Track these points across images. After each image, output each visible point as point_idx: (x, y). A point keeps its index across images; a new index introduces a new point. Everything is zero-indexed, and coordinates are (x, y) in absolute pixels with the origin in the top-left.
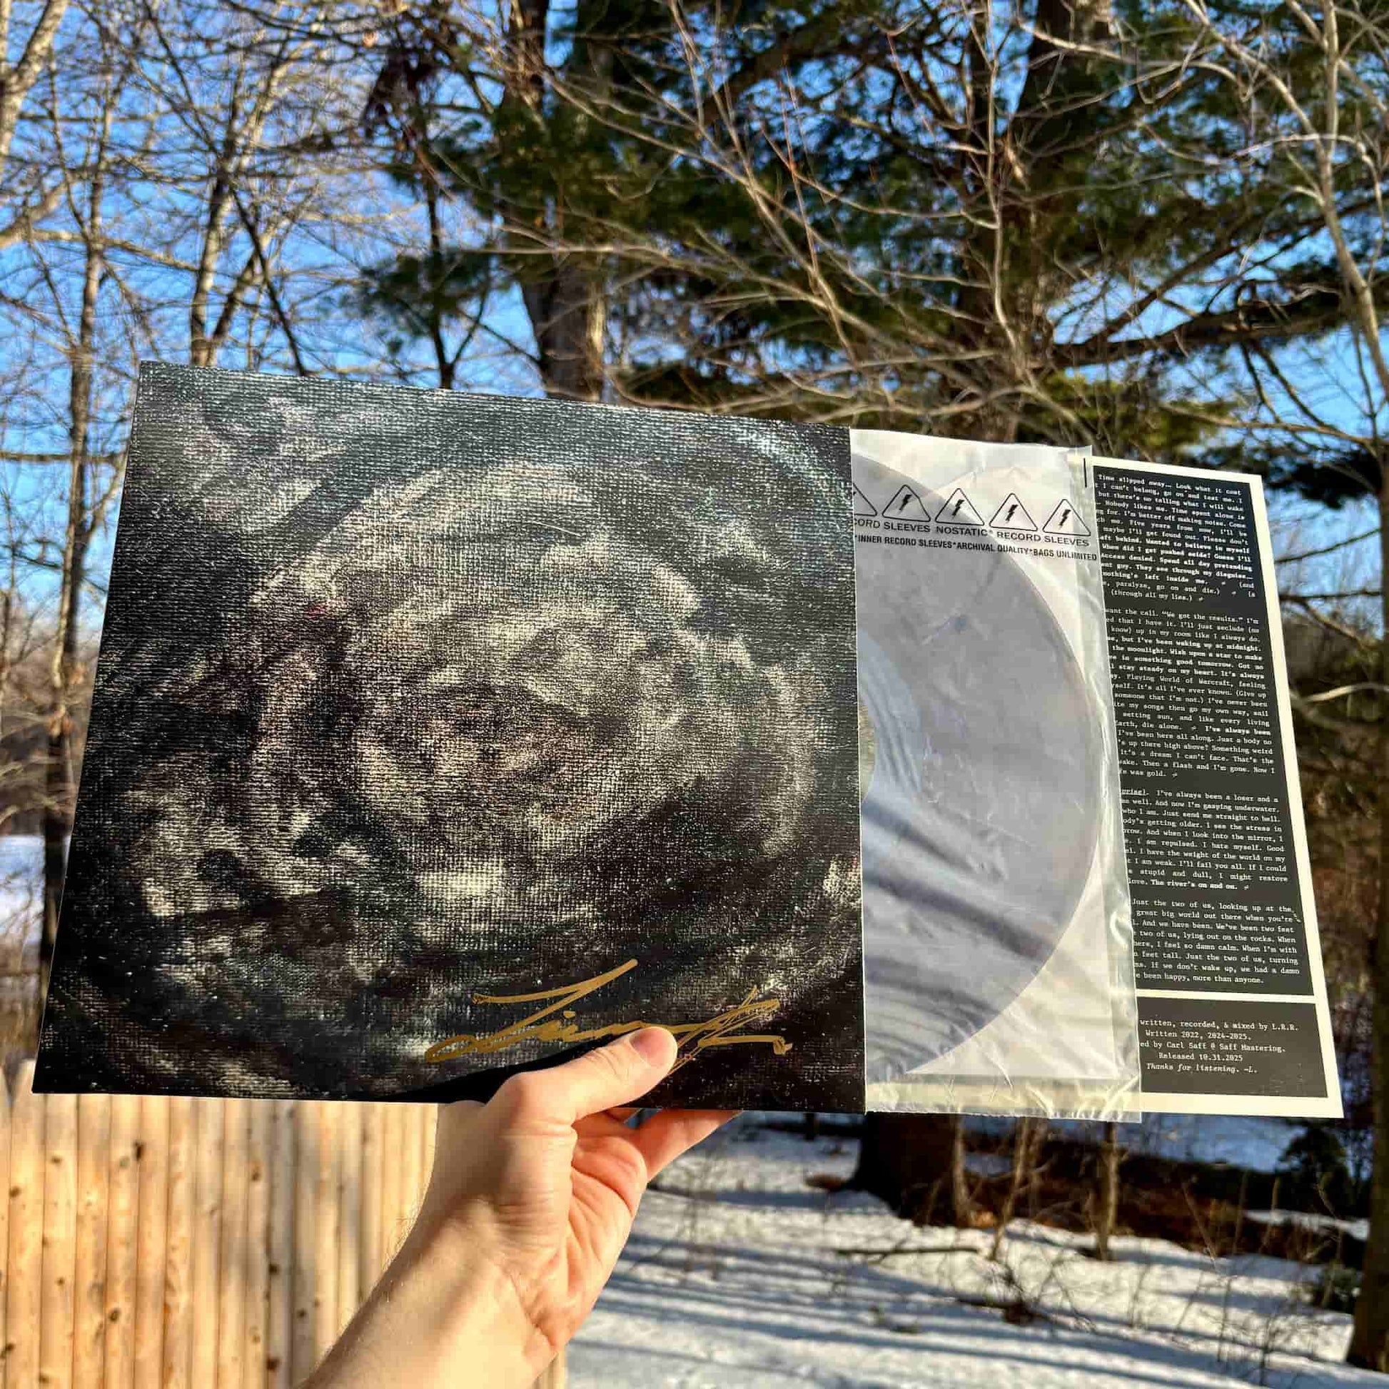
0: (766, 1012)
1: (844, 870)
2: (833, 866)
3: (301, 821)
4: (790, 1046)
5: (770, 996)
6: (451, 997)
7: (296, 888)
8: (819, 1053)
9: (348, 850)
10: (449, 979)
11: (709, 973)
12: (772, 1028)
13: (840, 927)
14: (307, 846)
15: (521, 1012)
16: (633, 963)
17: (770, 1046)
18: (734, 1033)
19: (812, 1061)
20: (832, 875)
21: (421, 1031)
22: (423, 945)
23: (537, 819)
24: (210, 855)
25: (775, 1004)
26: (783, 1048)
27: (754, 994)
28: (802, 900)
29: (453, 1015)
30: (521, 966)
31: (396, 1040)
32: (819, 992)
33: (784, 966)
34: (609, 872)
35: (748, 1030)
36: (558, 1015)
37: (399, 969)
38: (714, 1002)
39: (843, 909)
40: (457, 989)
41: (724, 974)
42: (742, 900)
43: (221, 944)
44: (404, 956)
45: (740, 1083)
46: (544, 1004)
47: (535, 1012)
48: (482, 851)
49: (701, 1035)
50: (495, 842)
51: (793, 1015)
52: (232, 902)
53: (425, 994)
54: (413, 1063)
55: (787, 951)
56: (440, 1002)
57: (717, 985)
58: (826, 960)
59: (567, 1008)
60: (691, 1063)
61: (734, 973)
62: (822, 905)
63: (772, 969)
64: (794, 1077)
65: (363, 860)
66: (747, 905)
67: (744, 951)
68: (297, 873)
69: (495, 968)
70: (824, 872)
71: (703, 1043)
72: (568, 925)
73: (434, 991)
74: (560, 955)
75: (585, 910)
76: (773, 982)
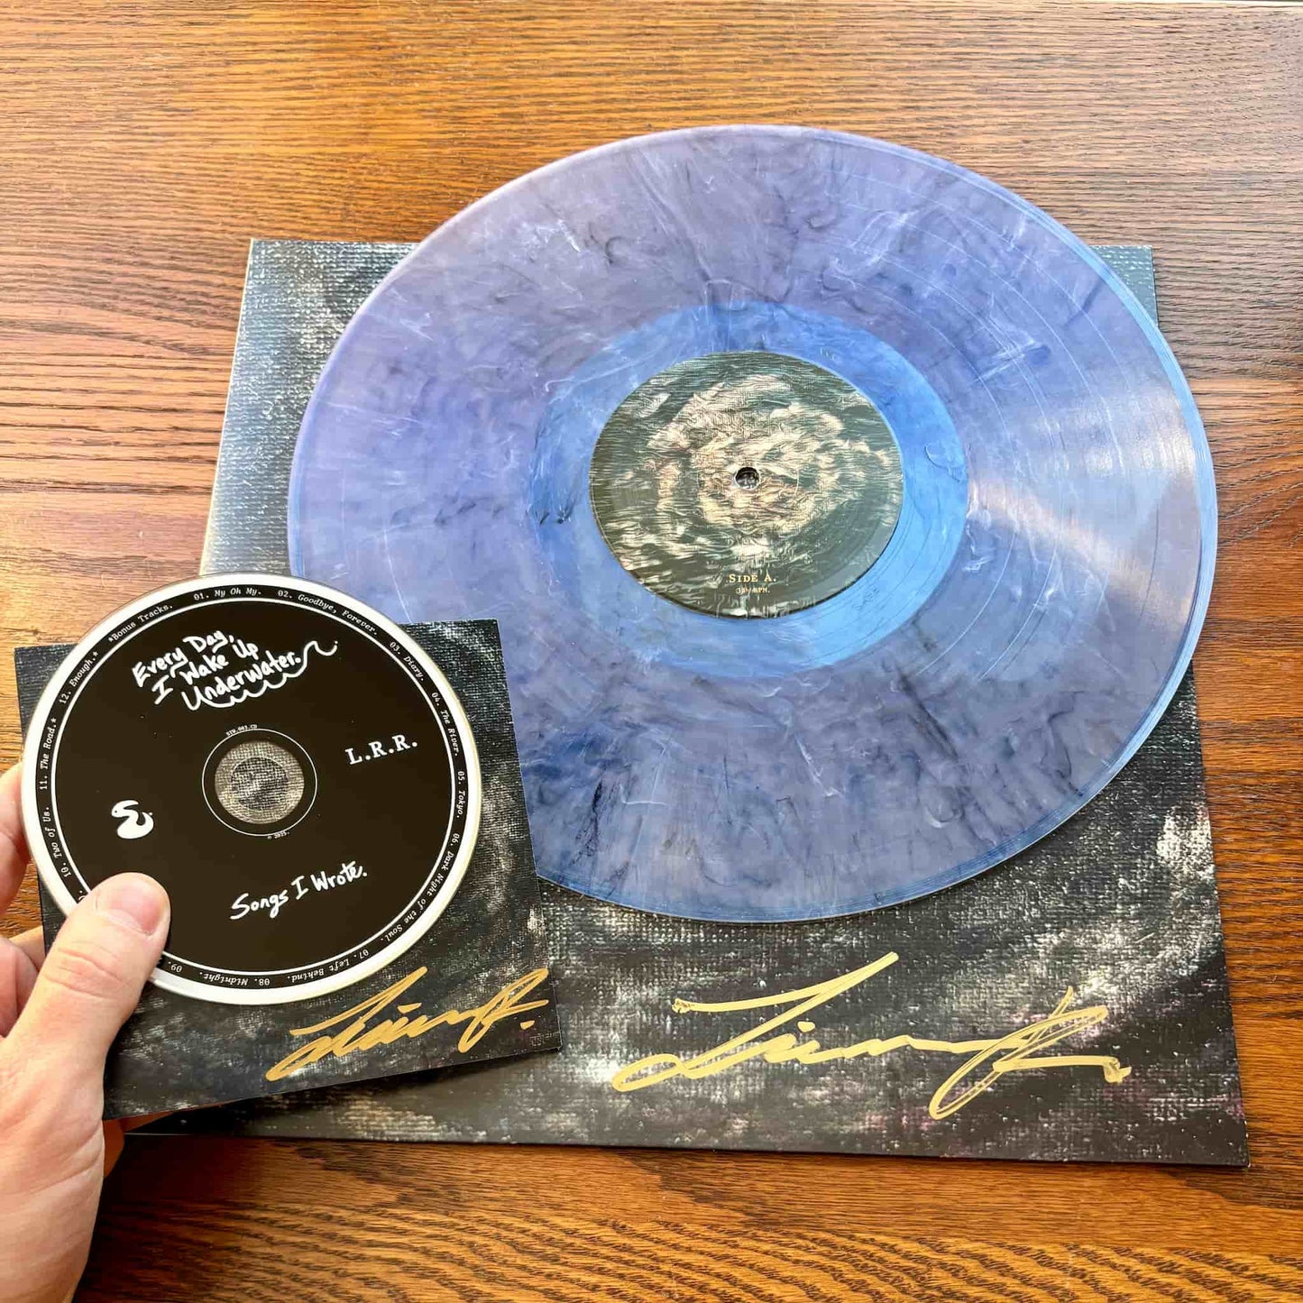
0: (1090, 1023)
1: (1185, 828)
2: (1170, 823)
4: (1127, 1071)
5: (1092, 1002)
6: (644, 1005)
8: (1172, 1082)
10: (641, 980)
11: (1002, 971)
12: (1101, 1046)
13: (1187, 905)
15: (740, 1023)
16: (892, 958)
17: (1099, 1070)
18: (1044, 1054)
19: (1161, 1091)
20: (1169, 835)
21: (606, 1048)
22: (606, 936)
25: (1101, 1013)
26: (1116, 1073)
27: (1069, 998)
28: (1128, 870)
29: (647, 1029)
30: (740, 962)
31: (574, 1062)
32: (1165, 995)
33: (1112, 960)
35: (1064, 1048)
36: (790, 1028)
37: (577, 968)
38: (1012, 1010)
39: (1187, 882)
40: (653, 993)
41: (1024, 973)
42: (1041, 871)
44: (581, 951)
45: (1060, 1125)
46: (770, 1012)
47: (757, 1024)
49: (998, 1056)
51: (1128, 1028)
53: (610, 999)
54: (596, 1092)
55: (1113, 938)
56: (631, 1011)
57: (1011, 987)
58: (1171, 951)
59: (802, 1017)
60: (984, 1094)
61: (1039, 970)
62: (1156, 876)
63: (1092, 964)
64: (1137, 1114)
66: (1051, 878)
67: (1050, 940)
69: (702, 965)
70: (1156, 831)
71: (1000, 1067)
73: (622, 996)
74: (789, 948)
76: (1096, 982)
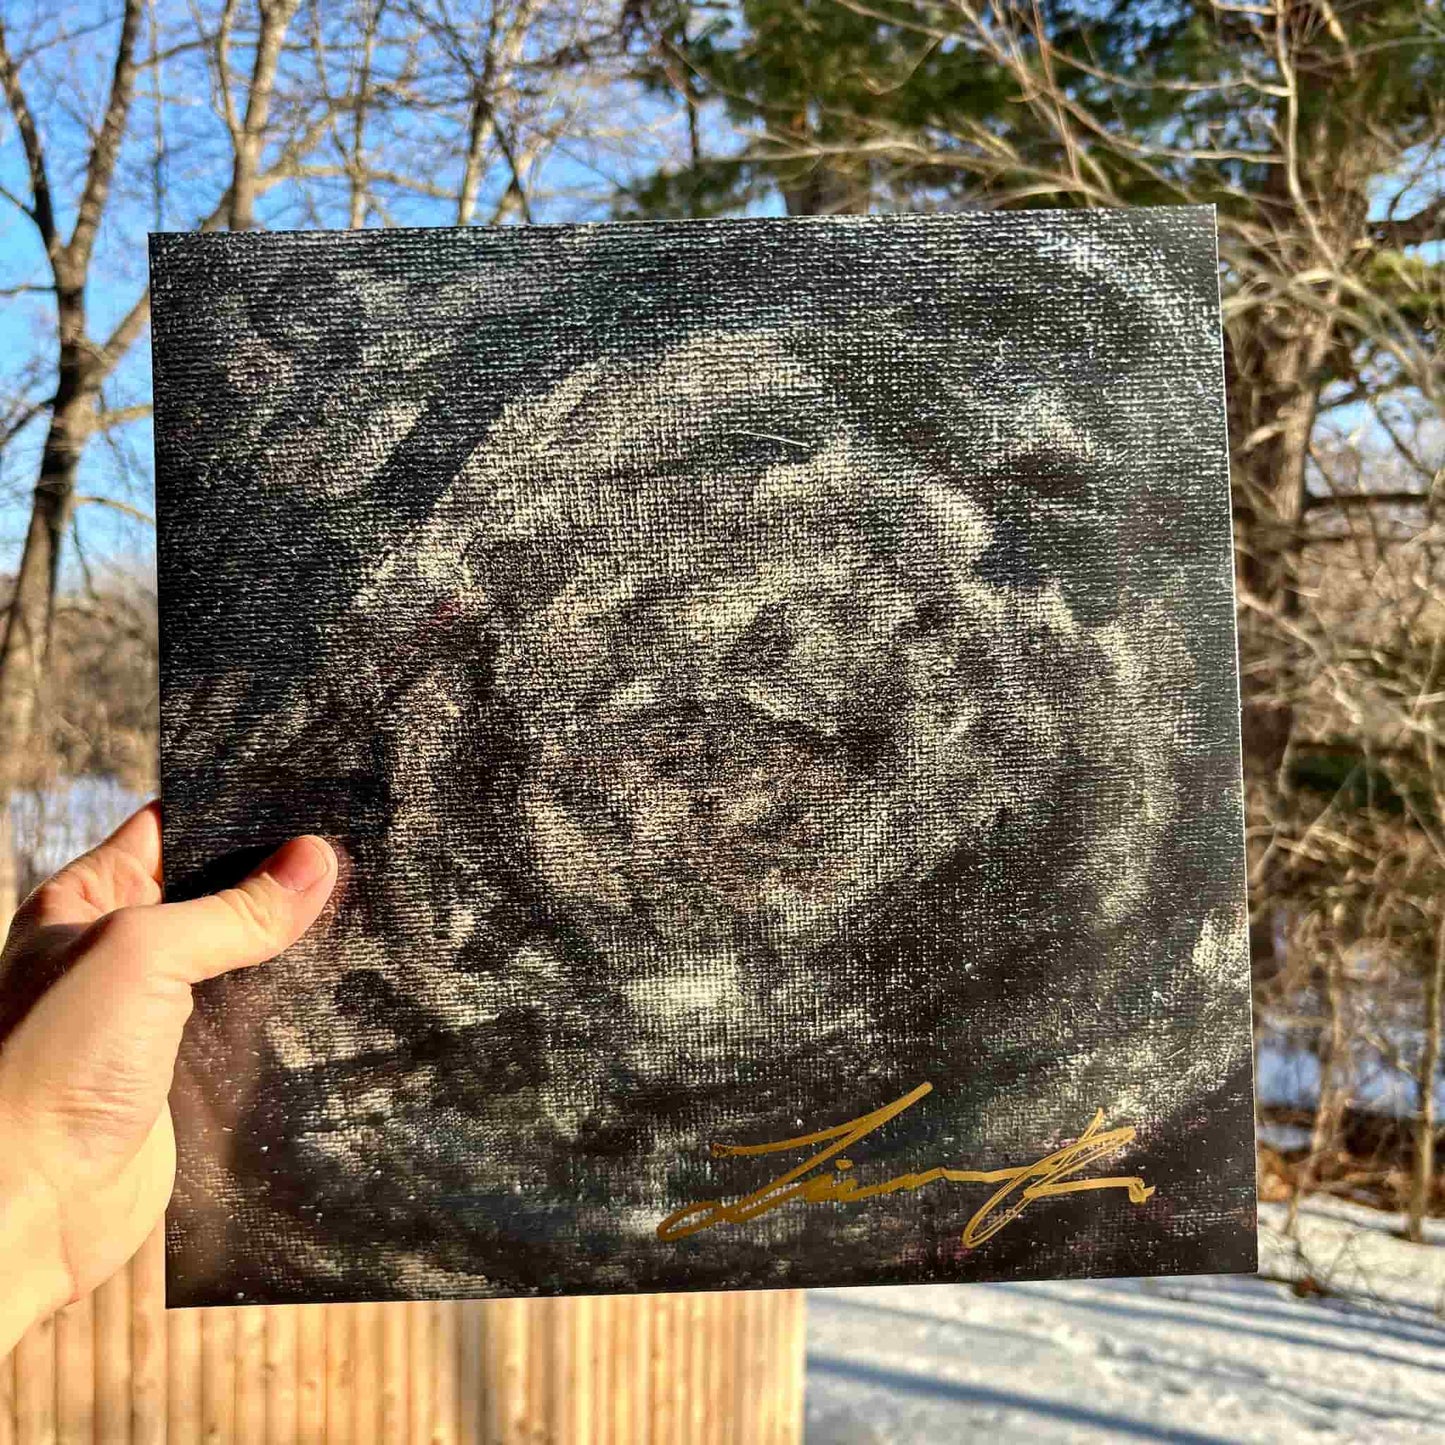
0: (1114, 1145)
1: (1222, 931)
2: (1208, 927)
3: (464, 922)
4: (1152, 1190)
5: (1121, 1123)
6: (683, 1151)
7: (467, 1016)
8: (1193, 1198)
9: (529, 957)
10: (679, 1126)
11: (1034, 1096)
12: (1127, 1168)
13: (1219, 1016)
14: (476, 957)
15: (778, 1166)
16: (926, 1088)
17: (1125, 1190)
18: (1072, 1178)
20: (1206, 941)
21: (648, 1199)
22: (641, 1082)
23: (777, 893)
24: (351, 979)
25: (1129, 1134)
26: (1140, 1192)
27: (1099, 1120)
28: (1162, 982)
29: (688, 1176)
30: (776, 1101)
31: (618, 1214)
33: (1142, 1078)
34: (882, 962)
35: (1092, 1171)
36: (829, 1167)
37: (613, 1117)
38: (1043, 1136)
39: (1222, 991)
40: (690, 1139)
41: (1055, 1097)
42: (1075, 988)
43: (378, 1100)
44: (616, 1099)
46: (807, 1152)
47: (797, 1165)
48: (706, 944)
49: (1028, 1183)
50: (723, 929)
51: (1155, 1147)
52: (385, 1041)
53: (649, 1148)
54: (642, 1243)
55: (1143, 1056)
56: (670, 1159)
57: (1044, 1111)
58: (1201, 1066)
59: (840, 1155)
60: (1015, 1222)
61: (1070, 1093)
62: (1190, 987)
63: (1121, 1085)
64: (1159, 1232)
65: (550, 969)
66: (1084, 995)
67: (1082, 1060)
68: (466, 995)
69: (739, 1106)
71: (1031, 1193)
72: (833, 1038)
73: (660, 1144)
74: (824, 1083)
75: (854, 1016)
76: (1126, 1103)
